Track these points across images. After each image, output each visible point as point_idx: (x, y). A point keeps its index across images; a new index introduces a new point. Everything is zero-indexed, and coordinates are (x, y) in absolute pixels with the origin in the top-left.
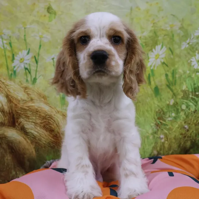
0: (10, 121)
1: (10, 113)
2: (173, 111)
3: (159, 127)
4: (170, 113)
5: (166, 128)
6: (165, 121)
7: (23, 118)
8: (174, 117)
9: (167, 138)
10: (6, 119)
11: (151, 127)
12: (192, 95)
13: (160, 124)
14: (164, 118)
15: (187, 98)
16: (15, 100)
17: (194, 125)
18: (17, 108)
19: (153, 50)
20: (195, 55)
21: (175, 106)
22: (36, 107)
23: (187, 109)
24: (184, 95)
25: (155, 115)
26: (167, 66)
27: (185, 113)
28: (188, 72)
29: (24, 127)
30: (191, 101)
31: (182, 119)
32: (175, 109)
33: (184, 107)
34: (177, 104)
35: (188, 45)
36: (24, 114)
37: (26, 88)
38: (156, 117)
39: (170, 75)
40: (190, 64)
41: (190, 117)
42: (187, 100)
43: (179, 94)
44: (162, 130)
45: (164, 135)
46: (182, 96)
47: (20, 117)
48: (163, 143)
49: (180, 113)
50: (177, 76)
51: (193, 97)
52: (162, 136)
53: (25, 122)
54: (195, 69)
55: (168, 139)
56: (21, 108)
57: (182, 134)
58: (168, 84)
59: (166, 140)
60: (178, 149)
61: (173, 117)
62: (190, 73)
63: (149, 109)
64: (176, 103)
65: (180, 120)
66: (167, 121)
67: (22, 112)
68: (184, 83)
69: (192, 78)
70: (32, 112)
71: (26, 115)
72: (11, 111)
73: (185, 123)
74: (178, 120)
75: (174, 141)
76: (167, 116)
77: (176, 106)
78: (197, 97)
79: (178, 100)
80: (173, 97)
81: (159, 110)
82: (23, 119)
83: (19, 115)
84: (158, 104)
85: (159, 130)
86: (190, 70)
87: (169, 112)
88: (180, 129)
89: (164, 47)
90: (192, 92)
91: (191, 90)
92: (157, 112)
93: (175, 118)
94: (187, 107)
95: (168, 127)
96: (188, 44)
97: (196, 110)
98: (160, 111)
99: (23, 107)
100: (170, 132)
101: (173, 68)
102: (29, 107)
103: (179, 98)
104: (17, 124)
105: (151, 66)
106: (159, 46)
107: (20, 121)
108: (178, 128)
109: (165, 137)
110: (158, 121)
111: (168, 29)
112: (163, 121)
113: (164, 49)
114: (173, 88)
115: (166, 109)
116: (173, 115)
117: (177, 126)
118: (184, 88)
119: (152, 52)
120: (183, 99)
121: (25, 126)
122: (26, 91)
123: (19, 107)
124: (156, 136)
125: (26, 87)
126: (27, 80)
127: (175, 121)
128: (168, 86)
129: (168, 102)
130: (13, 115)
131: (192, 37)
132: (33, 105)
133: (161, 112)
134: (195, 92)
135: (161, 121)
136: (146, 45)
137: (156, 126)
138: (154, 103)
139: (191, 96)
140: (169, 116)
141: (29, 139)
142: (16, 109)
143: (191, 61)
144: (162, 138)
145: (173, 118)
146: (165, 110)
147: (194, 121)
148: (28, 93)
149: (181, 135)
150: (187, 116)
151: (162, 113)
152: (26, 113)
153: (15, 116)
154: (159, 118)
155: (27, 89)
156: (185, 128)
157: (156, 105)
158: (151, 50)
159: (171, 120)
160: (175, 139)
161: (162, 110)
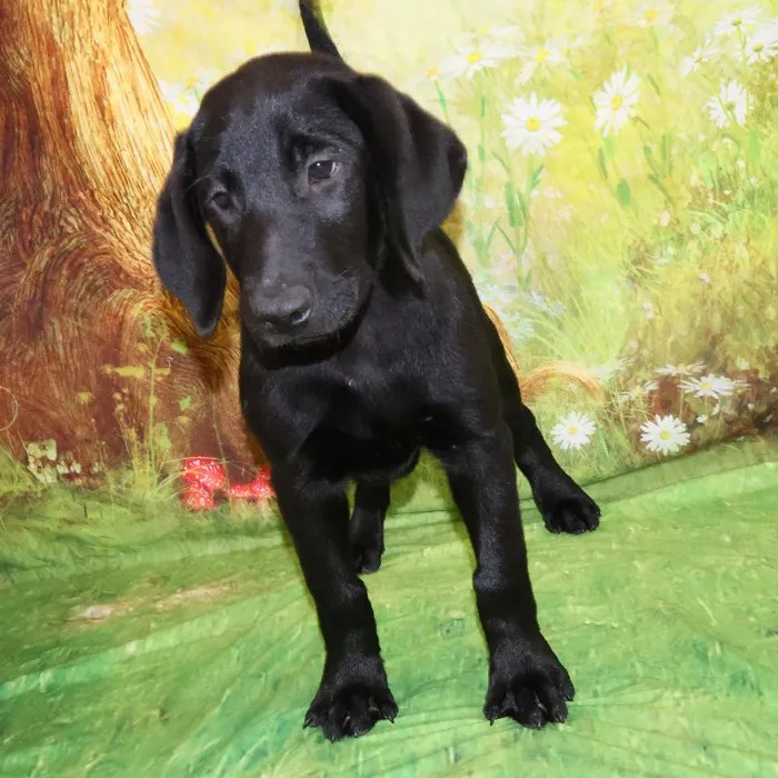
2: (670, 243)
3: (638, 284)
4: (664, 246)
5: (656, 284)
6: (651, 267)
8: (673, 256)
9: (660, 309)
11: (619, 284)
12: (715, 199)
13: (639, 274)
14: (648, 260)
15: (702, 207)
17: (723, 273)
19: (606, 85)
20: (719, 91)
21: (674, 229)
23: (705, 234)
24: (694, 201)
25: (626, 255)
26: (646, 124)
27: (700, 243)
28: (702, 138)
30: (713, 212)
31: (692, 258)
32: (675, 236)
33: (696, 229)
34: (678, 222)
35: (697, 66)
38: (628, 261)
39: (655, 149)
40: (705, 116)
41: (712, 254)
42: (703, 211)
43: (680, 198)
44: (646, 288)
45: (652, 302)
46: (690, 201)
48: (652, 322)
49: (687, 244)
50: (674, 151)
51: (718, 203)
52: (648, 305)
54: (718, 128)
55: (663, 310)
57: (694, 295)
58: (651, 172)
59: (658, 312)
60: (690, 333)
61: (670, 256)
62: (706, 141)
63: (609, 242)
64: (675, 222)
65: (689, 261)
66: (656, 267)
68: (694, 169)
69: (714, 154)
73: (701, 267)
74: (684, 262)
75: (676, 312)
76: (657, 255)
77: (677, 229)
78: (726, 203)
79: (680, 214)
80: (666, 208)
81: (635, 242)
84: (632, 227)
85: (639, 290)
86: (705, 131)
87: (661, 244)
88: (688, 283)
89: (634, 75)
90: (714, 190)
91: (710, 186)
92: (629, 247)
93: (675, 257)
94: (703, 229)
95: (659, 282)
96: (699, 60)
97: (725, 235)
98: (636, 245)
100: (666, 293)
101: (662, 132)
103: (683, 209)
105: (603, 129)
106: (619, 74)
108: (685, 281)
109: (654, 307)
110: (634, 268)
111: (643, 23)
112: (646, 267)
113: (635, 80)
114: (666, 182)
115: (651, 238)
116: (671, 250)
117: (682, 276)
118: (694, 181)
119: (604, 90)
120: (693, 209)
124: (632, 305)
127: (677, 266)
128: (653, 179)
129: (656, 221)
131: (708, 41)
133: (640, 247)
134: (722, 188)
135: (641, 268)
136: (584, 72)
137: (630, 281)
138: (621, 226)
139: (711, 201)
140: (661, 255)
143: (709, 108)
144: (648, 310)
145: (670, 258)
146: (650, 241)
147: (722, 261)
149: (694, 299)
150: (705, 252)
151: (642, 249)
154: (635, 262)
156: (703, 280)
157: (627, 231)
158: (600, 86)
159: (666, 264)
160: (678, 308)
161: (643, 241)
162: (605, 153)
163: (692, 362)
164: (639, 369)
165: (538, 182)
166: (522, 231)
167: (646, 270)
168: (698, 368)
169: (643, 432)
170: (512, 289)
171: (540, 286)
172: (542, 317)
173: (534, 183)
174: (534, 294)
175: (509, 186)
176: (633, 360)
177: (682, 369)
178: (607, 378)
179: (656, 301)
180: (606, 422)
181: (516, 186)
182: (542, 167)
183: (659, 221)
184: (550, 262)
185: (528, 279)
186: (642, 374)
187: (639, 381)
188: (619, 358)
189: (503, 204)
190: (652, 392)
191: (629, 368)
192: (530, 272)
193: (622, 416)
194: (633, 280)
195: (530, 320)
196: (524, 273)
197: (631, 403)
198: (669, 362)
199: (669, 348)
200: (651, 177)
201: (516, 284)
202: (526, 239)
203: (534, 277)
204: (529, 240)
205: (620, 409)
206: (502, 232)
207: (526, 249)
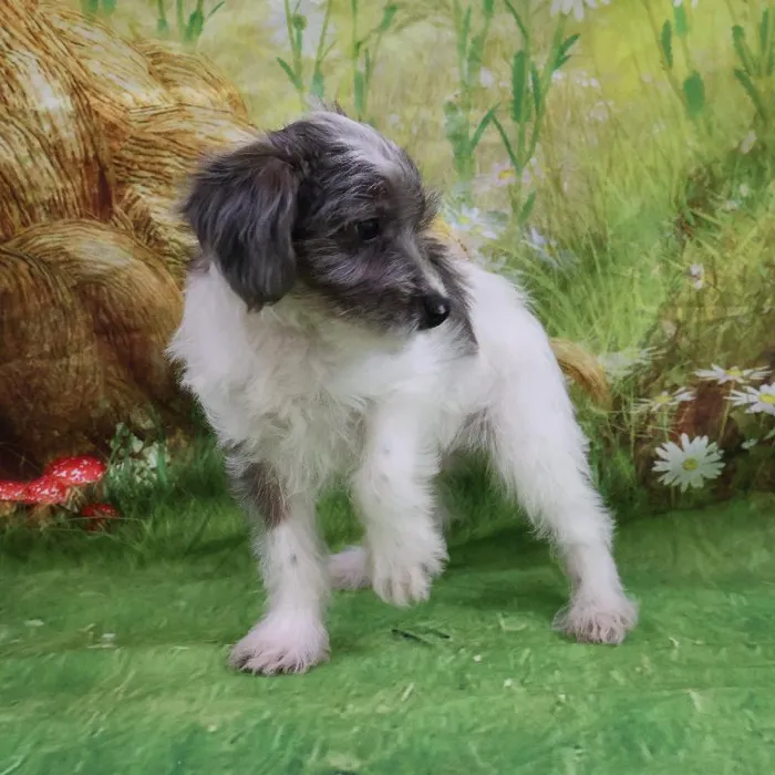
0: (87, 192)
1: (87, 162)
2: (746, 177)
3: (689, 236)
4: (736, 182)
5: (715, 238)
6: (712, 212)
7: (144, 181)
8: (747, 199)
9: (715, 277)
10: (69, 185)
11: (662, 233)
13: (693, 222)
14: (711, 201)
16: (107, 107)
18: (116, 138)
21: (755, 160)
22: (200, 138)
25: (683, 189)
29: (150, 219)
32: (754, 169)
34: (764, 147)
36: (148, 166)
37: (156, 57)
38: (684, 199)
39: (750, 31)
44: (699, 245)
45: (705, 266)
47: (132, 179)
48: (700, 294)
49: (768, 184)
52: (697, 269)
53: (155, 200)
55: (720, 280)
56: (138, 139)
59: (711, 281)
60: (753, 320)
61: (742, 198)
63: (661, 165)
64: (760, 147)
65: (767, 209)
66: (718, 213)
67: (141, 158)
70: (180, 159)
71: (157, 167)
72: (91, 154)
74: (760, 211)
75: (739, 288)
76: (723, 195)
77: (760, 159)
79: (770, 137)
80: (753, 127)
81: (699, 171)
82: (144, 185)
83: (128, 170)
84: (698, 146)
85: (688, 244)
87: (732, 179)
88: (763, 242)
92: (690, 179)
93: (750, 203)
95: (719, 236)
98: (700, 177)
99: (142, 137)
100: (728, 255)
102: (172, 137)
104: (118, 208)
107: (130, 195)
108: (758, 239)
109: (706, 273)
110: (688, 211)
112: (704, 211)
114: (761, 87)
115: (723, 169)
116: (745, 190)
117: (754, 232)
121: (153, 215)
122: (159, 71)
123: (127, 137)
124: (675, 266)
125: (158, 54)
126: (163, 23)
127: (748, 215)
128: (741, 77)
129: (735, 144)
130: (103, 169)
132: (185, 125)
133: (704, 179)
135: (699, 212)
137: (678, 230)
138: (683, 143)
140: (729, 196)
141: (171, 266)
142: (115, 144)
144: (697, 277)
145: (740, 202)
146: (718, 170)
148: (168, 76)
149: (768, 269)
151: (707, 183)
152: (157, 159)
153: (111, 175)
154: (692, 203)
155: (160, 62)
157: (690, 153)
159: (733, 210)
160: (743, 280)
161: (711, 173)
162: (673, 29)
163: (751, 365)
164: (671, 366)
165: (567, 58)
166: (529, 131)
167: (705, 216)
168: (758, 374)
169: (658, 458)
170: (502, 218)
171: (545, 222)
172: (538, 269)
173: (559, 61)
174: (534, 232)
175: (521, 57)
176: (664, 351)
177: (735, 375)
178: (622, 374)
179: (711, 266)
180: (607, 442)
181: (532, 58)
182: (576, 37)
183: (740, 143)
184: (565, 186)
185: (528, 207)
186: (675, 376)
187: (668, 384)
188: (644, 346)
189: (508, 85)
190: (684, 404)
191: (656, 363)
192: (532, 197)
193: (633, 434)
194: (683, 228)
195: (520, 272)
196: (524, 197)
197: (650, 417)
198: (718, 363)
199: (719, 340)
200: (738, 74)
201: (508, 211)
202: (533, 145)
203: (538, 204)
204: (538, 147)
205: (631, 424)
206: (499, 127)
207: (533, 160)
